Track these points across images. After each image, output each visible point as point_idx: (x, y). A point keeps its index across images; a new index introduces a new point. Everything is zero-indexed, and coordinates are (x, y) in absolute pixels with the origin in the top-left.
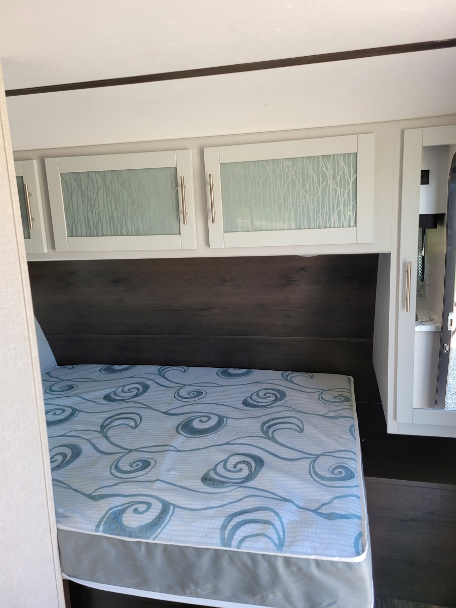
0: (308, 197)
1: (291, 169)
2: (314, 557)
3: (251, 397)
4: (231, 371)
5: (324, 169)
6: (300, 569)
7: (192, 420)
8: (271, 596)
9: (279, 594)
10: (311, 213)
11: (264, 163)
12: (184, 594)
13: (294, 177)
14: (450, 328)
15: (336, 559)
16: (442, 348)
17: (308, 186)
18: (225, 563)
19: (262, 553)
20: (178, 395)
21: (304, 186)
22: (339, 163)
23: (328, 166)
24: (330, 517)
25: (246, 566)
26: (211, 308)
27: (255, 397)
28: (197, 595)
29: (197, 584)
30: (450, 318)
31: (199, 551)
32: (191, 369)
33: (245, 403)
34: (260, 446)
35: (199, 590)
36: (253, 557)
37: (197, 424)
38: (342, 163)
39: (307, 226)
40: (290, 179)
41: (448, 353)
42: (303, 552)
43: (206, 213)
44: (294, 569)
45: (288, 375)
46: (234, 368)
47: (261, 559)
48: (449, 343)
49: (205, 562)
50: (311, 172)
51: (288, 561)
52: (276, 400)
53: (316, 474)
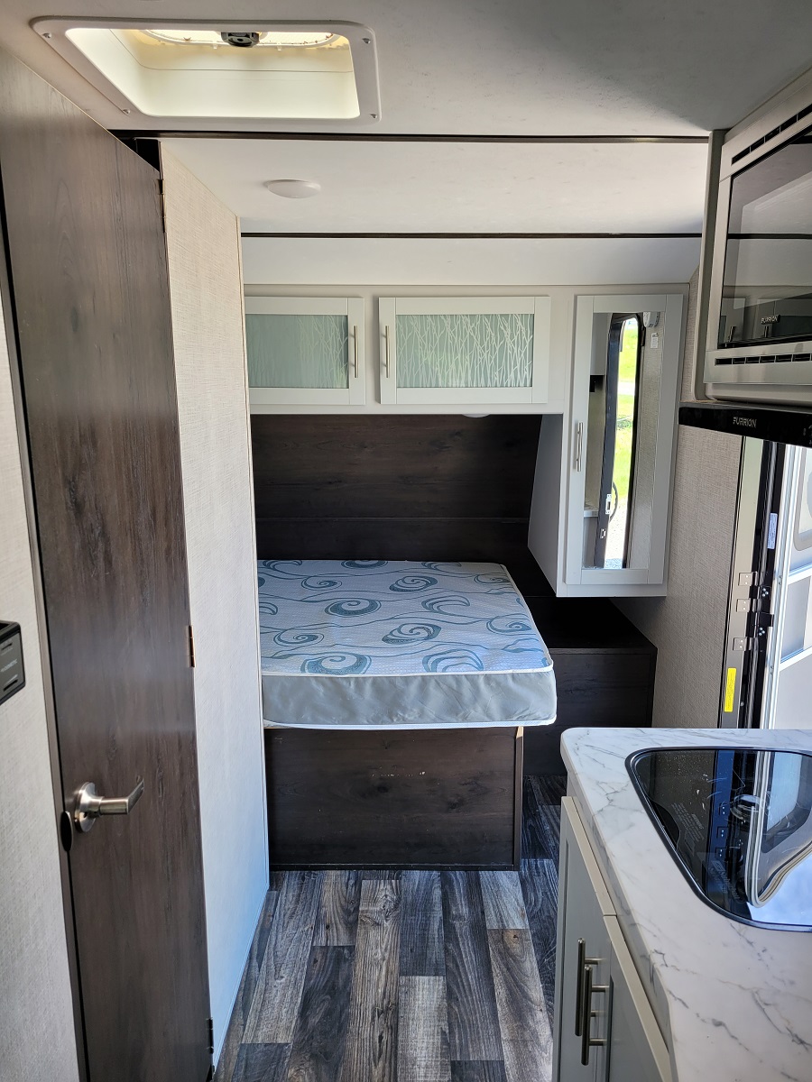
0: (485, 354)
1: (469, 325)
2: (511, 671)
3: (396, 583)
4: (357, 562)
5: (502, 328)
6: (498, 684)
7: (341, 604)
8: (473, 712)
9: (479, 709)
10: (489, 372)
11: (443, 317)
12: (392, 722)
13: (472, 334)
14: (607, 512)
15: (529, 671)
16: (598, 533)
17: (486, 344)
18: (432, 687)
19: (466, 673)
20: (305, 584)
21: (482, 344)
22: (516, 323)
23: (506, 325)
24: (516, 651)
25: (450, 687)
26: (340, 482)
27: (400, 583)
28: (405, 721)
29: (404, 710)
30: (607, 500)
31: (407, 680)
32: (305, 562)
33: (392, 588)
34: (431, 618)
35: (406, 716)
36: (457, 678)
37: (345, 607)
38: (520, 323)
39: (483, 384)
40: (468, 335)
41: (605, 540)
42: (501, 670)
43: (377, 366)
44: (493, 684)
45: (430, 564)
46: (361, 560)
47: (464, 679)
48: (606, 527)
49: (413, 689)
50: (489, 329)
51: (488, 678)
52: (428, 584)
53: (495, 629)
